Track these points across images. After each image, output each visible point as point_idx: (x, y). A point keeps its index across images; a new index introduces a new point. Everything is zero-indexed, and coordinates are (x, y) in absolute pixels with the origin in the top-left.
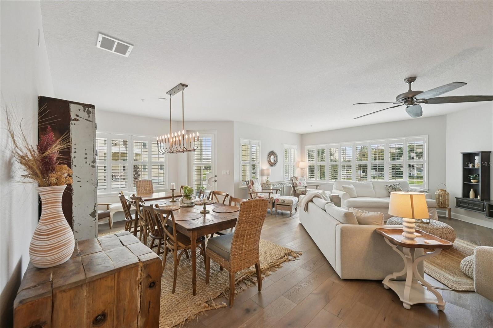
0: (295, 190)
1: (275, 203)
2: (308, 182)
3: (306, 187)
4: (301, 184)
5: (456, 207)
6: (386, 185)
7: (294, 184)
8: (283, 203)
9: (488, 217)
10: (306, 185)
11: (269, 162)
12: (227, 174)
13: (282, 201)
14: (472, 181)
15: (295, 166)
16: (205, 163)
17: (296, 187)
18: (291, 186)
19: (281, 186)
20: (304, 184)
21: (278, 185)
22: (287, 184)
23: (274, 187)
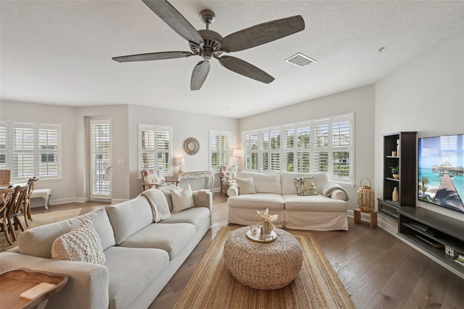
0: (222, 181)
4: (229, 174)
6: (294, 178)
7: (222, 174)
9: (399, 233)
11: (185, 150)
12: (122, 163)
14: (394, 175)
15: (228, 155)
16: (106, 151)
17: (223, 178)
18: (212, 177)
19: (195, 176)
20: (234, 175)
21: (190, 175)
22: (206, 175)
23: (184, 178)
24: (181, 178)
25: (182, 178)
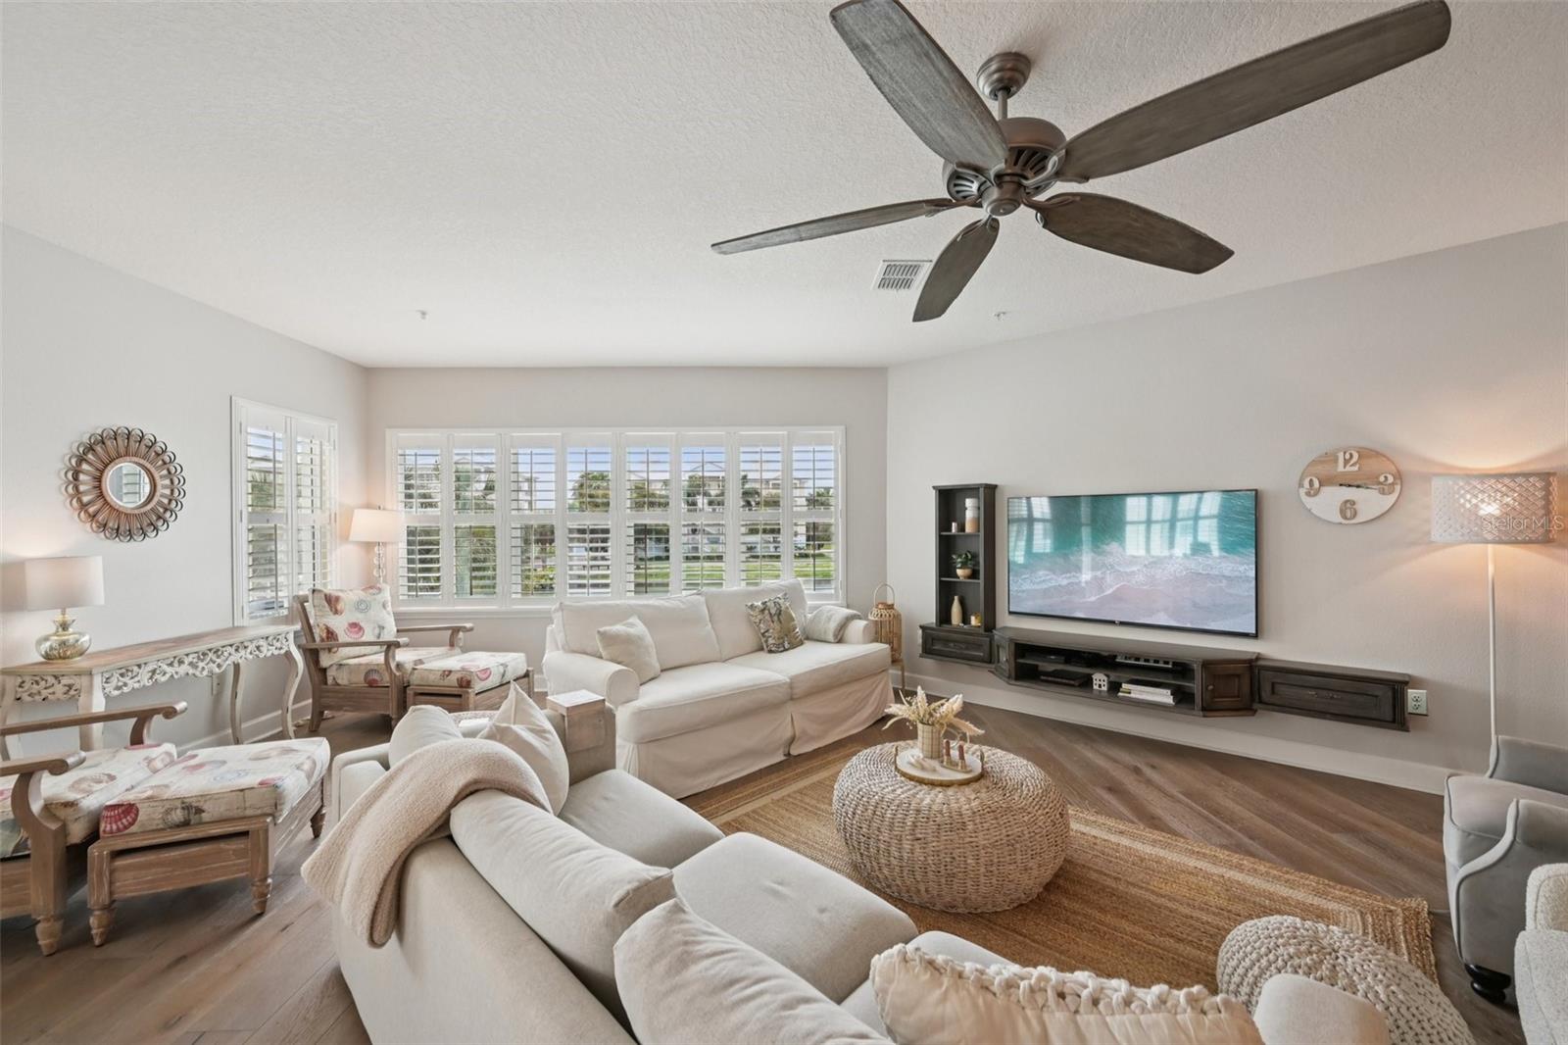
0: (324, 670)
1: (93, 851)
2: (405, 613)
3: (391, 646)
4: (361, 628)
5: (921, 656)
6: (750, 604)
7: (318, 633)
8: (186, 824)
9: (1013, 682)
10: (389, 635)
11: (83, 506)
13: (178, 816)
14: (959, 572)
15: (323, 535)
17: (330, 650)
18: (288, 654)
19: (201, 664)
20: (383, 628)
21: (171, 665)
22: (258, 648)
23: (132, 684)
24: (109, 688)
25: (118, 688)
